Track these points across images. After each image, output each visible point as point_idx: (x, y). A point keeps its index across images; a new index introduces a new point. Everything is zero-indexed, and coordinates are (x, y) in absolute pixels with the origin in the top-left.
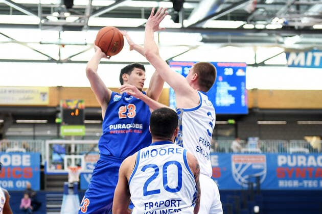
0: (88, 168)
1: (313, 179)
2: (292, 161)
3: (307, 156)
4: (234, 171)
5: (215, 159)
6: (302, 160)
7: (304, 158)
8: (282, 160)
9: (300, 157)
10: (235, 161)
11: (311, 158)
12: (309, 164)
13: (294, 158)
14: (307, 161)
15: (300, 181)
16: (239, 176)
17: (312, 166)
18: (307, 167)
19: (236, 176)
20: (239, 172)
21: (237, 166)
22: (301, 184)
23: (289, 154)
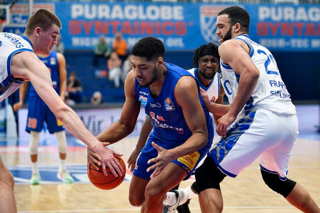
0: (15, 22)
1: (303, 37)
2: (277, 14)
3: (296, 8)
4: (204, 26)
5: (179, 10)
6: (289, 12)
7: (292, 10)
8: (265, 12)
9: (287, 9)
10: (204, 13)
11: (301, 11)
12: (299, 18)
13: (280, 10)
14: (295, 14)
15: (287, 40)
16: (210, 33)
17: (302, 21)
18: (295, 22)
19: (206, 33)
20: (210, 28)
21: (207, 20)
22: (288, 44)
23: (273, 5)
